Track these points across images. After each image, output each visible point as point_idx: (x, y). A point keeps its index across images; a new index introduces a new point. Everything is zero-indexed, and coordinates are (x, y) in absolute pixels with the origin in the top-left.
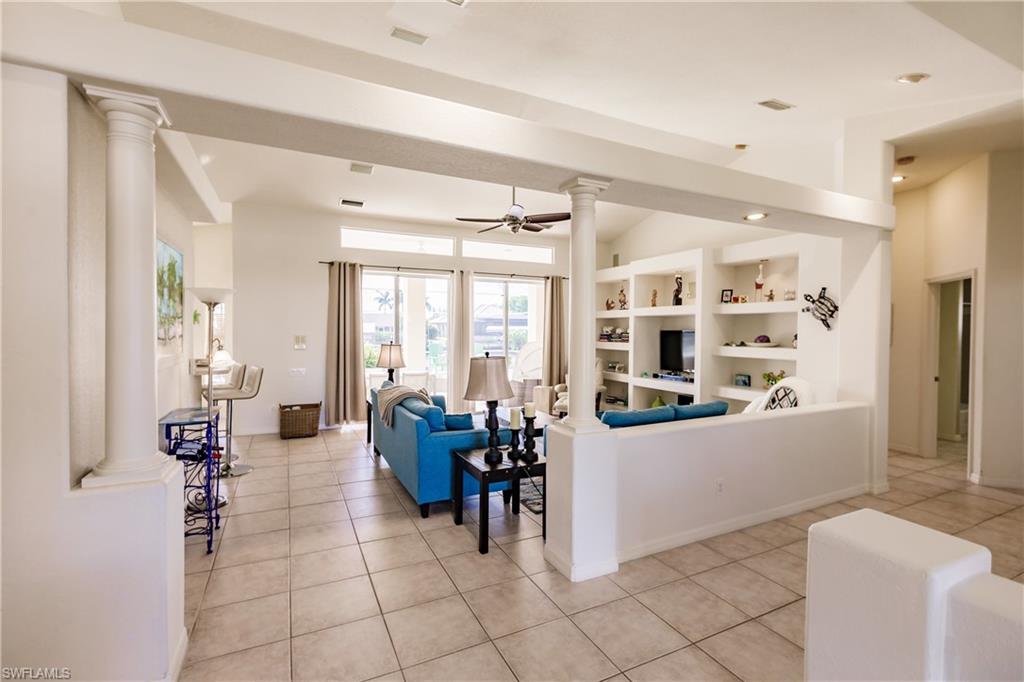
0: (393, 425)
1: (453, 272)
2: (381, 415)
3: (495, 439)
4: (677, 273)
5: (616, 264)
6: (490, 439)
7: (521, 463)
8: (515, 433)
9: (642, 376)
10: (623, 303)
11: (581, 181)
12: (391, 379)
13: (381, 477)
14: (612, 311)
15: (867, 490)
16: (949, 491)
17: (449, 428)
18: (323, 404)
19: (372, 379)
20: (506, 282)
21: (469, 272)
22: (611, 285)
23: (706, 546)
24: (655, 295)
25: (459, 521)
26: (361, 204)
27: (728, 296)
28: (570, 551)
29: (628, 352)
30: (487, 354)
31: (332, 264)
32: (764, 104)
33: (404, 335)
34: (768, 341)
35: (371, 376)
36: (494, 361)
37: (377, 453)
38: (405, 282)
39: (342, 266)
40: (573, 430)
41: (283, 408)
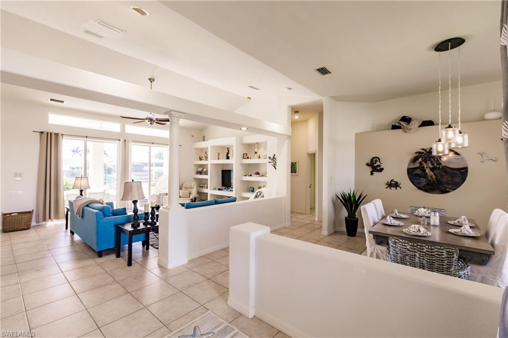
0: (82, 217)
1: (120, 140)
2: (75, 212)
3: (136, 217)
4: (228, 146)
5: (204, 140)
6: (134, 218)
7: (149, 226)
8: (146, 214)
9: (213, 190)
10: (207, 158)
11: (172, 113)
12: (81, 194)
13: (75, 244)
14: (202, 161)
15: (284, 226)
16: (308, 224)
17: (114, 215)
18: (34, 211)
19: (69, 196)
20: (150, 146)
21: (129, 141)
22: (202, 149)
23: (224, 251)
24: (219, 155)
25: (118, 256)
26: (63, 102)
27: (245, 156)
28: (167, 258)
29: (208, 179)
30: (133, 180)
31: (42, 133)
32: (250, 87)
33: (90, 172)
34: (259, 174)
35: (67, 195)
36: (136, 183)
37: (72, 233)
38: (91, 144)
39: (49, 135)
40: (169, 209)
41: (4, 215)
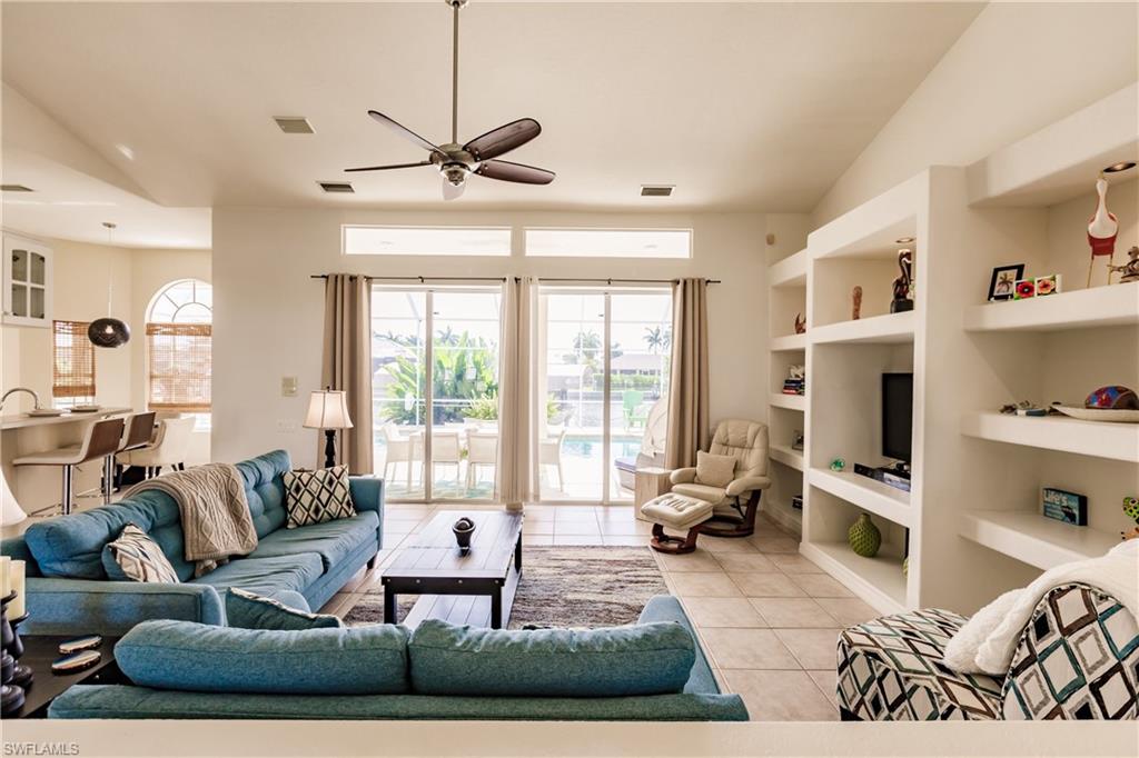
1: (504, 280)
9: (828, 468)
20: (605, 293)
21: (529, 280)
24: (858, 298)
26: (349, 186)
27: (1009, 282)
29: (803, 412)
31: (327, 278)
39: (339, 283)
